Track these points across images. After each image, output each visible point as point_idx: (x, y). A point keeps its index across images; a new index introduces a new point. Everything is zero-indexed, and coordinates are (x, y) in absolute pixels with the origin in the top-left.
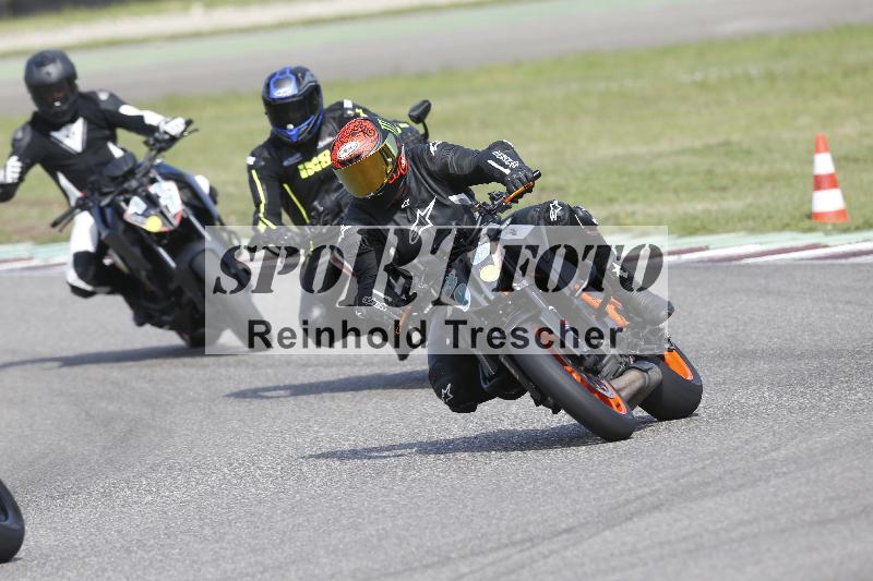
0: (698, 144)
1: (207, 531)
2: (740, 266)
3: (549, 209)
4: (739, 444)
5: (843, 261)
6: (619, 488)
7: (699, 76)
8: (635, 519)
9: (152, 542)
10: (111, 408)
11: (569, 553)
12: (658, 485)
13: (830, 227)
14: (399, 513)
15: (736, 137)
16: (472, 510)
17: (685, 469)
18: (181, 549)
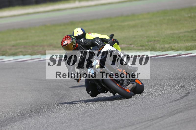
0: (189, 30)
1: (80, 119)
6: (172, 107)
7: (189, 15)
8: (176, 114)
9: (68, 121)
10: (59, 92)
11: (161, 122)
12: (181, 107)
14: (123, 114)
16: (139, 113)
17: (187, 103)
18: (74, 123)
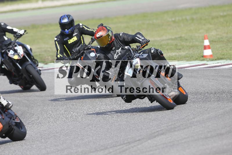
0: (173, 37)
1: (43, 140)
2: (184, 70)
3: (151, 50)
4: (184, 117)
5: (212, 68)
6: (152, 129)
7: (173, 19)
8: (157, 137)
9: (28, 144)
10: (17, 108)
11: (139, 146)
12: (163, 128)
13: (208, 59)
14: (94, 136)
15: (183, 35)
16: (113, 135)
17: (170, 124)
18: (36, 145)
